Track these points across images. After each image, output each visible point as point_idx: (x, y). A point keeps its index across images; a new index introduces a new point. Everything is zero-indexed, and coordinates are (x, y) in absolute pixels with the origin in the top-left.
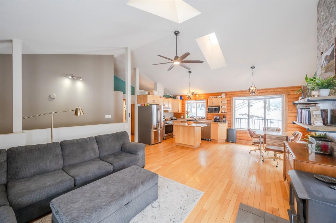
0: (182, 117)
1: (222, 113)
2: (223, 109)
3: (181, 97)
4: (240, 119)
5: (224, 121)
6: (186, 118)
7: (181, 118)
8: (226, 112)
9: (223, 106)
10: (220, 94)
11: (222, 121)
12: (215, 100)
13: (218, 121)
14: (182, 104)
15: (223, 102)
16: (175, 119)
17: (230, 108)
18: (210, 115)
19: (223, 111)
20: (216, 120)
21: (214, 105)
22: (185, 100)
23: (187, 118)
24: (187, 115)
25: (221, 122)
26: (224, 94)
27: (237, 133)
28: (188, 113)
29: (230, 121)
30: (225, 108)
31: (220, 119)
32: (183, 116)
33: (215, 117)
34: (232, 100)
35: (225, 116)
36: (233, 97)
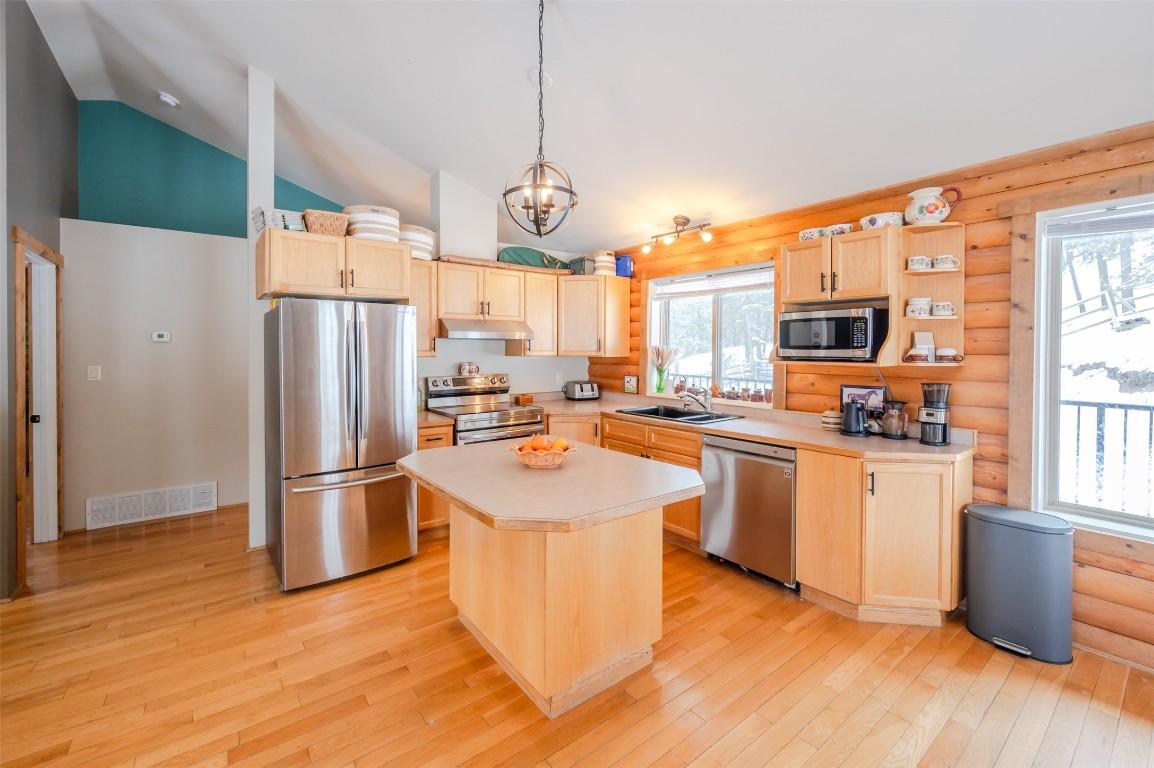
0: (631, 383)
1: (912, 358)
2: (925, 326)
3: (622, 261)
4: (1089, 414)
5: (934, 438)
6: (652, 390)
7: (622, 390)
8: (951, 352)
9: (920, 304)
10: (895, 197)
11: (915, 430)
12: (840, 247)
13: (875, 427)
15: (919, 265)
16: (589, 394)
17: (994, 312)
18: (804, 376)
19: (924, 348)
20: (853, 422)
21: (837, 296)
22: (644, 275)
23: (660, 389)
24: (660, 371)
25: (904, 437)
26: (938, 190)
27: (1081, 563)
28: (662, 358)
29: (1003, 434)
30: (943, 314)
31: (895, 412)
32: (634, 380)
33: (847, 391)
34: (1023, 237)
35: (939, 391)
36: (1031, 215)
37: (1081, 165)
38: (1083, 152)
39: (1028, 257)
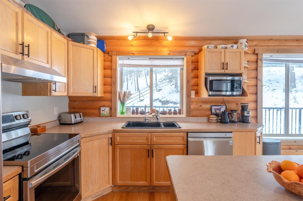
0: (105, 111)
3: (101, 42)
6: (118, 113)
7: (99, 115)
12: (228, 53)
14: (104, 69)
16: (78, 119)
17: (253, 81)
18: (197, 103)
21: (227, 72)
22: (114, 53)
23: (123, 113)
24: (123, 103)
26: (246, 41)
28: (124, 97)
32: (107, 109)
33: (213, 108)
34: (260, 60)
35: (247, 106)
36: (262, 54)
37: (271, 43)
38: (269, 40)
39: (262, 66)
